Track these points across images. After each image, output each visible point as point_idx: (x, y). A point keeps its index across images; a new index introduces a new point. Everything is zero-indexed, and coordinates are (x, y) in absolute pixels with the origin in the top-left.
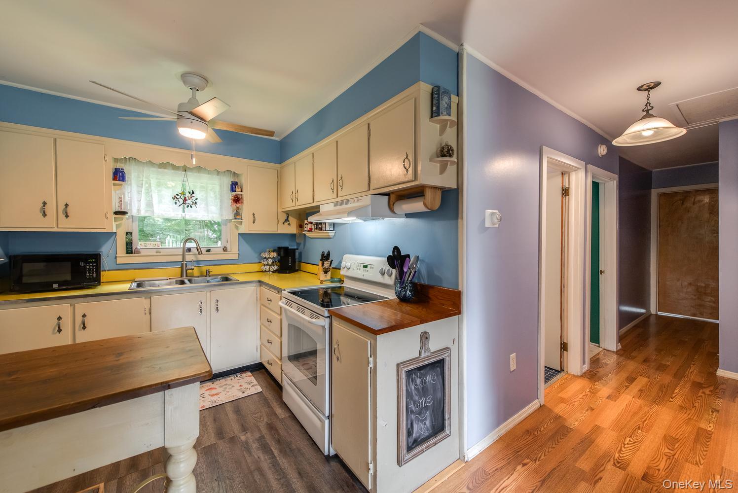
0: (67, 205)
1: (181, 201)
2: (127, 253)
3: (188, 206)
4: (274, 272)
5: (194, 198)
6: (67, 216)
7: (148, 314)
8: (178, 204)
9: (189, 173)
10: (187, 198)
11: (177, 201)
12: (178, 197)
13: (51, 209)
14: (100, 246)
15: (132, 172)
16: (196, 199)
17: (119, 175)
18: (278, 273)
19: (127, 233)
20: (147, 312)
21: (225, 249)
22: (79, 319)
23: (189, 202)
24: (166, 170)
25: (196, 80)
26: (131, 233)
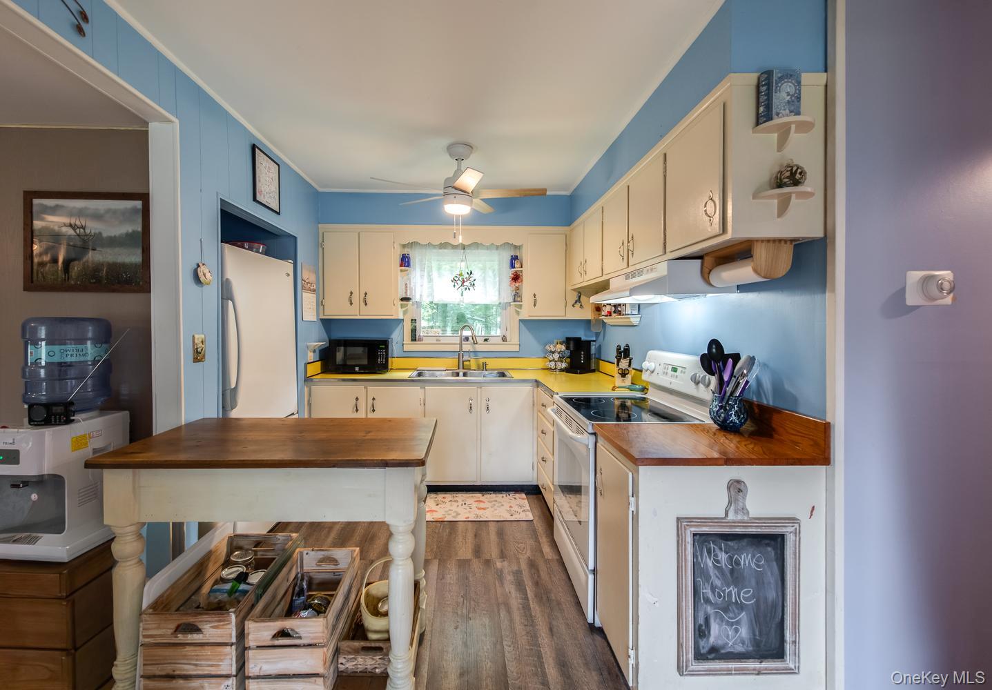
0: (366, 294)
1: (460, 283)
2: (412, 340)
3: (466, 289)
4: (562, 370)
5: (471, 279)
6: (366, 304)
7: (423, 405)
8: (457, 287)
9: (467, 251)
10: (465, 280)
11: (456, 284)
12: (456, 279)
13: (355, 298)
14: (391, 333)
15: (415, 257)
16: (475, 280)
17: (405, 261)
18: (567, 372)
19: (412, 320)
20: (422, 402)
21: (504, 339)
22: (370, 402)
23: (467, 284)
24: (446, 251)
25: (461, 149)
26: (415, 320)
